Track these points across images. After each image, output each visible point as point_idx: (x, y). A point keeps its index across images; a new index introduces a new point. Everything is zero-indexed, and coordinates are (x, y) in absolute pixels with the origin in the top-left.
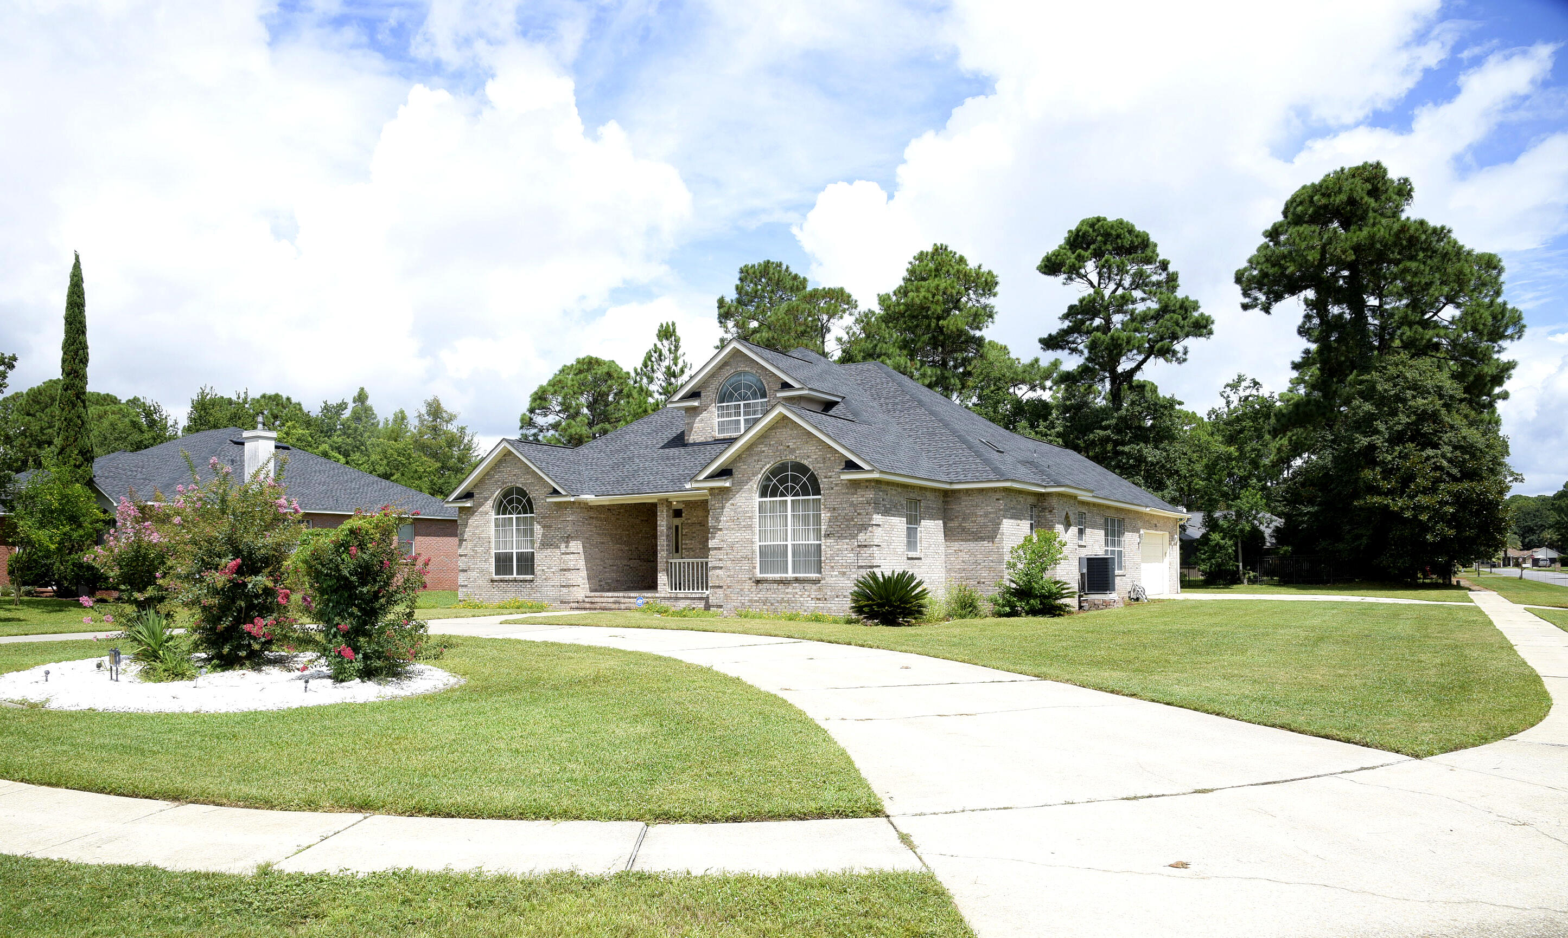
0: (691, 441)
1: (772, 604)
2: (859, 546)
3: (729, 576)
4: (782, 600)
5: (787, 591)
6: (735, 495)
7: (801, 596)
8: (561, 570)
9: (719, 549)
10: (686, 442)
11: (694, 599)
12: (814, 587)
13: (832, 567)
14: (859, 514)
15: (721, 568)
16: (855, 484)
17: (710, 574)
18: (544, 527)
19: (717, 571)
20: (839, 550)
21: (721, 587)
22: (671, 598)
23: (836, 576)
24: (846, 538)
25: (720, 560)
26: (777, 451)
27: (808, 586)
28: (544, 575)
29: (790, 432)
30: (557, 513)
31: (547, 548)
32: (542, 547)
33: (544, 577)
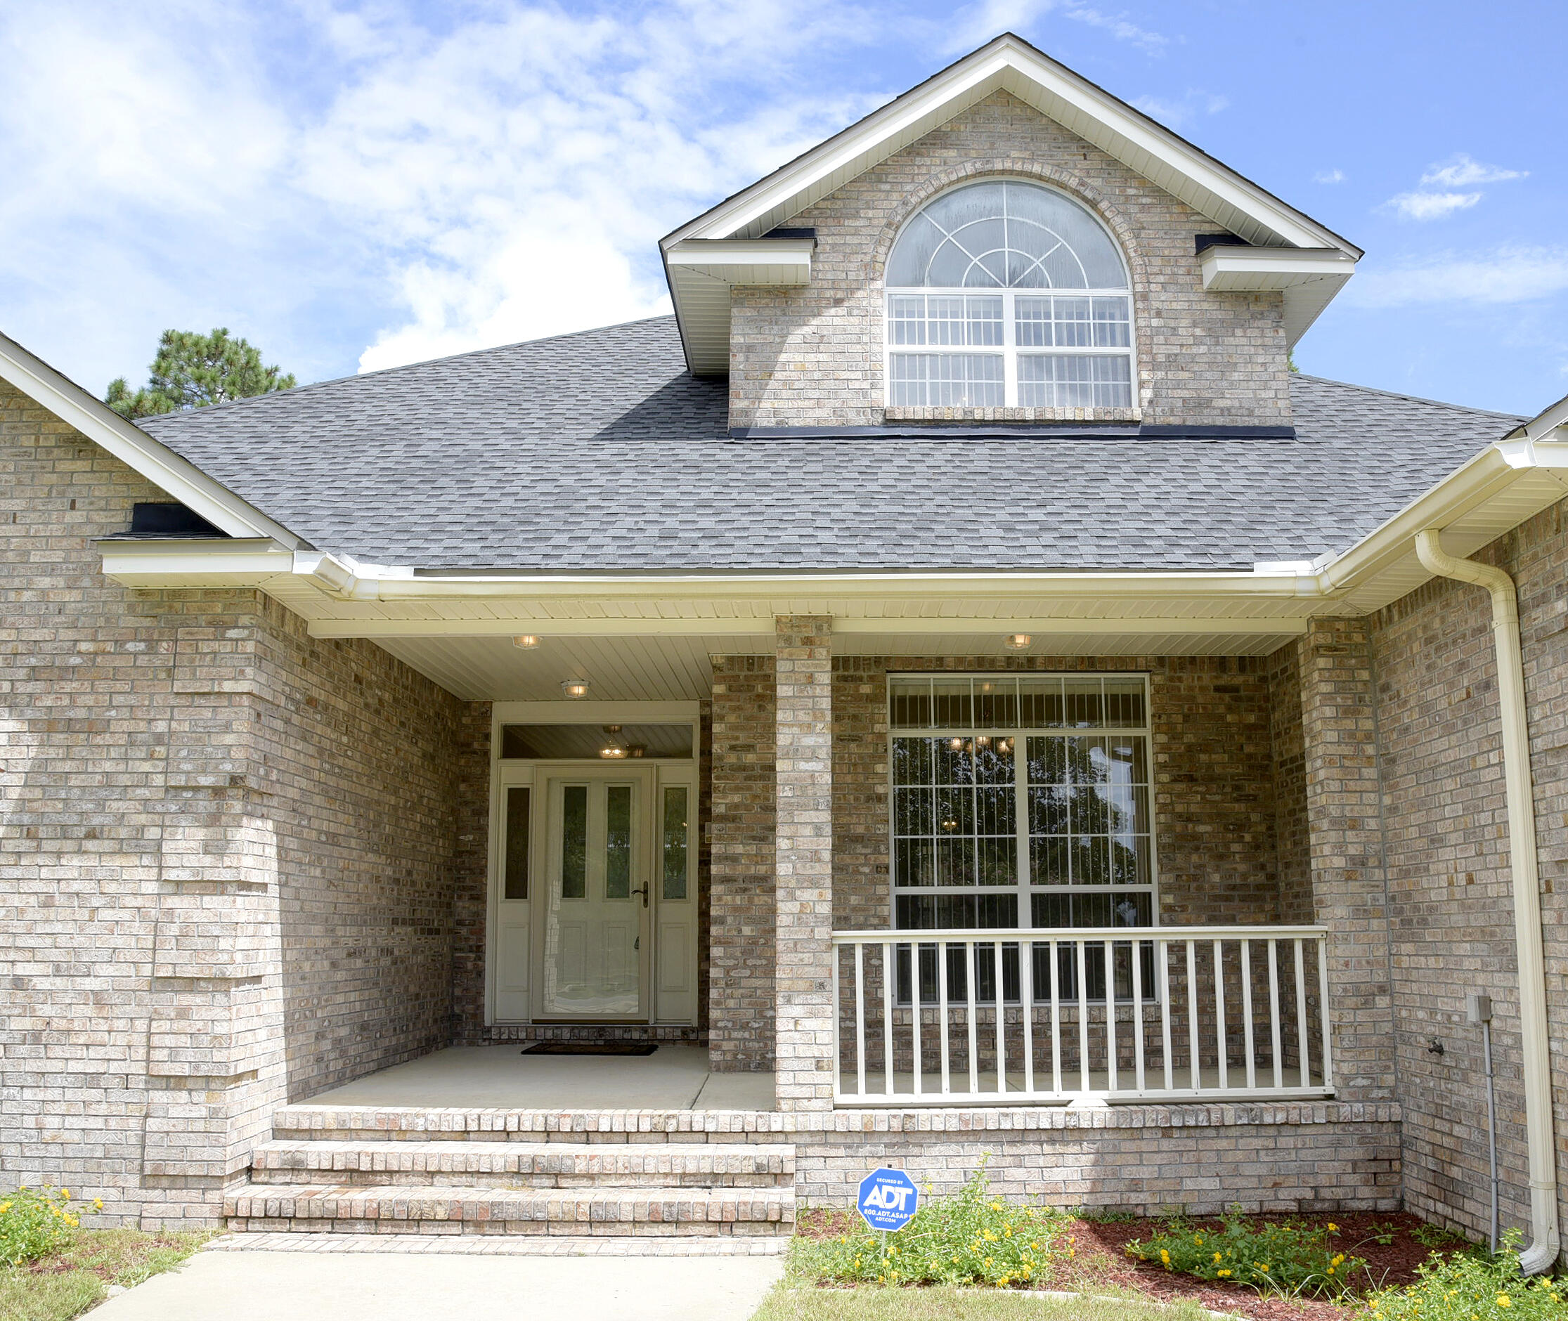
0: (763, 419)
8: (162, 984)
10: (734, 421)
11: (1021, 1136)
18: (47, 727)
28: (28, 1010)
30: (151, 650)
31: (59, 854)
32: (26, 845)
33: (27, 1024)
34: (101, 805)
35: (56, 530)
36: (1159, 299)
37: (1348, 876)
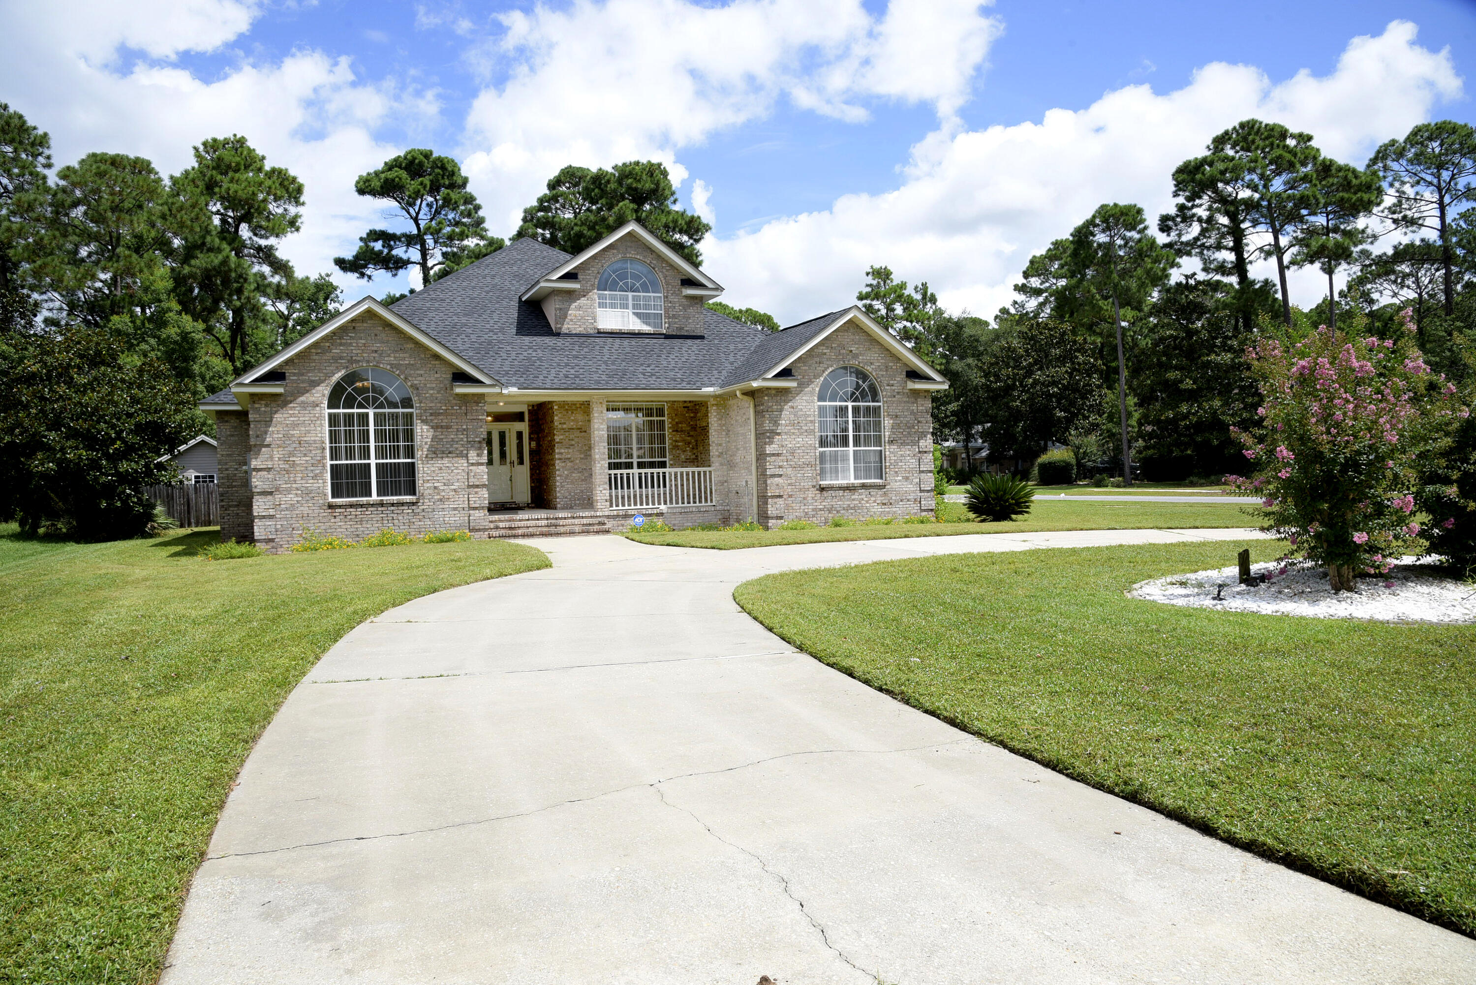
0: (565, 330)
1: (838, 512)
2: (920, 452)
3: (789, 485)
4: (849, 508)
5: (853, 497)
6: (794, 398)
7: (867, 502)
9: (778, 455)
10: (556, 331)
12: (880, 492)
13: (896, 472)
14: (919, 422)
15: (780, 476)
16: (916, 393)
17: (769, 482)
18: (435, 428)
19: (776, 479)
20: (901, 455)
21: (780, 496)
22: (618, 516)
23: (900, 481)
24: (908, 444)
25: (780, 467)
26: (840, 354)
27: (873, 492)
29: (852, 337)
30: (460, 408)
31: (442, 458)
32: (434, 456)
33: (438, 497)
34: (452, 446)
35: (433, 378)
36: (671, 298)
37: (719, 456)
